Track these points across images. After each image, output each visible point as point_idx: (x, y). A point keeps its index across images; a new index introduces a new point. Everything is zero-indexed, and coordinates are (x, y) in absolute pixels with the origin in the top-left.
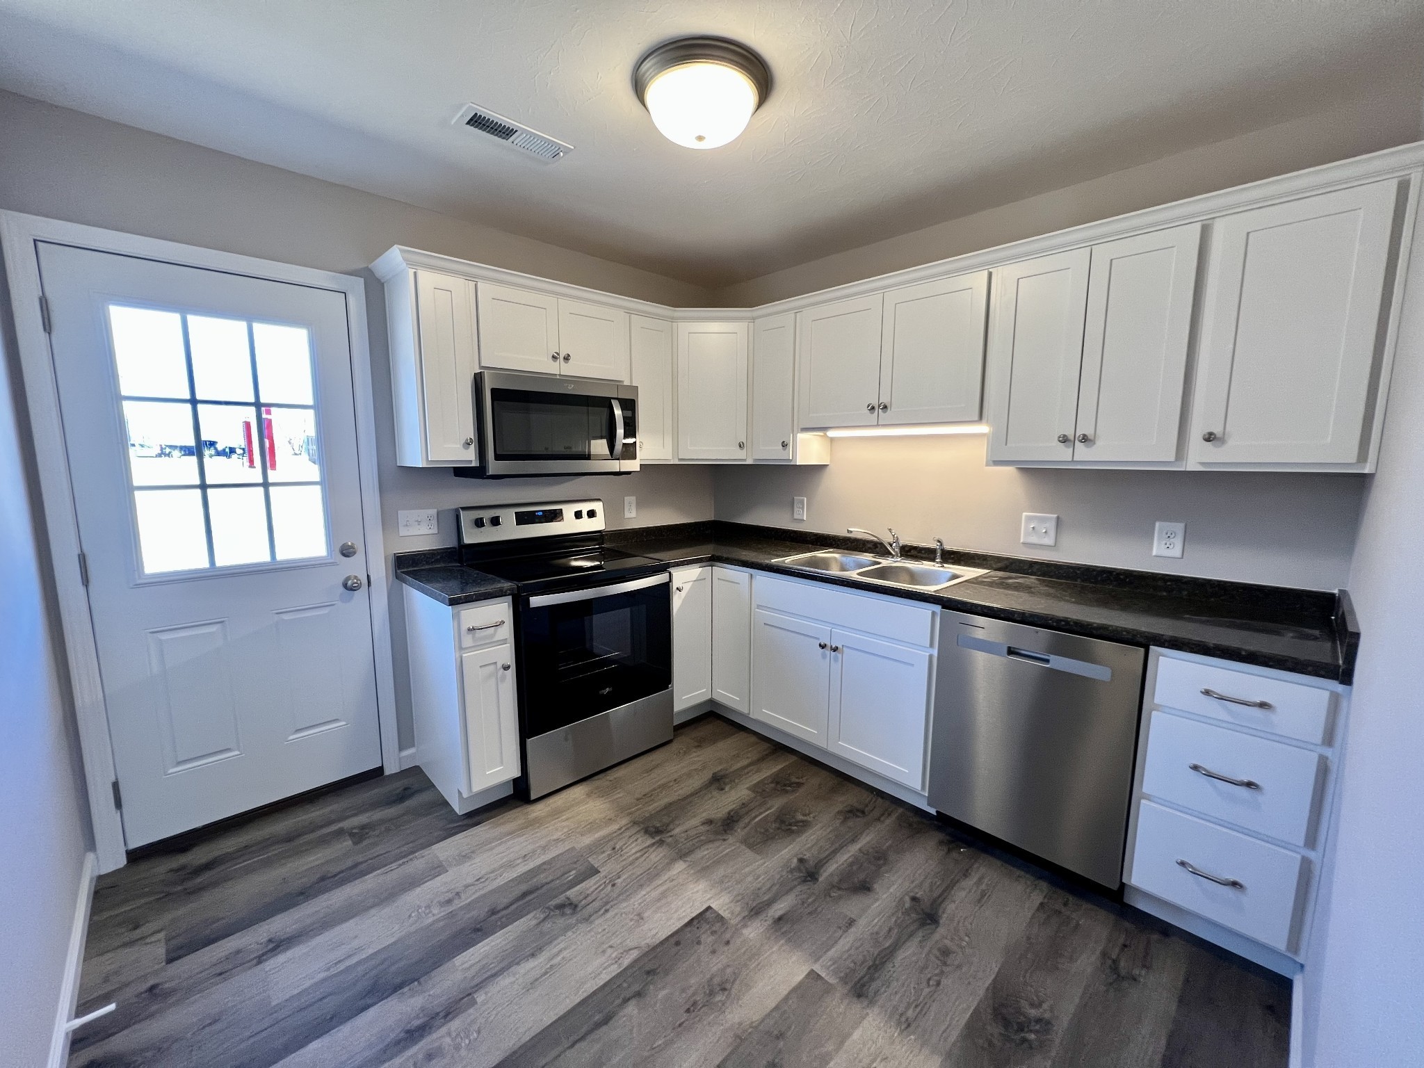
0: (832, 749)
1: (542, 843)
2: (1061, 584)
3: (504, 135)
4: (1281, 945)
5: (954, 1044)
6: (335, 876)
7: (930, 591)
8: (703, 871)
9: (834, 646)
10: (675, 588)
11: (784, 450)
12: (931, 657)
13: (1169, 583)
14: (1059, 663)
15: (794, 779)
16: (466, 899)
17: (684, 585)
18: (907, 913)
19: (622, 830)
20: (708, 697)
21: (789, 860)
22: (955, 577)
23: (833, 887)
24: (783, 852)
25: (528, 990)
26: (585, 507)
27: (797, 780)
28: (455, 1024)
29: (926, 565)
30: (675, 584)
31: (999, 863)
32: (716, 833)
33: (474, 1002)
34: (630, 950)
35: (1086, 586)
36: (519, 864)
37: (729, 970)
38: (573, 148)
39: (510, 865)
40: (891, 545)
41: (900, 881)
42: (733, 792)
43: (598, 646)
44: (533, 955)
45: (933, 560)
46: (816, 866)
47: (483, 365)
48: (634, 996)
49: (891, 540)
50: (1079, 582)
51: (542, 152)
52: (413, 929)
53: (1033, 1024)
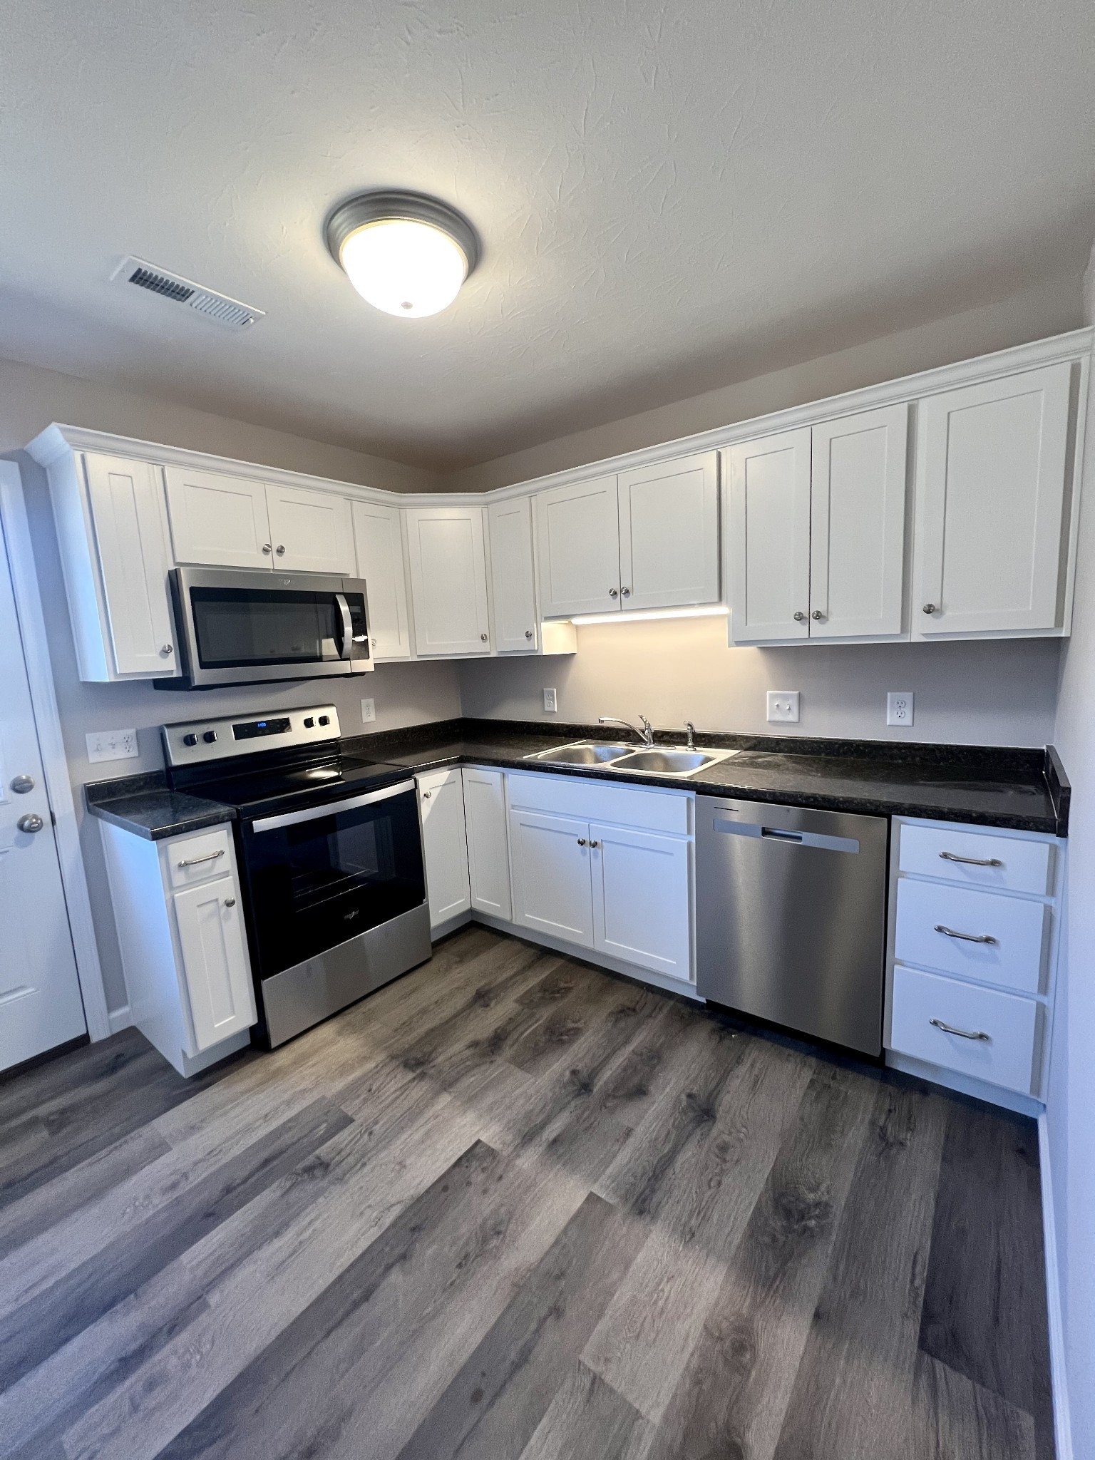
0: (598, 948)
1: (286, 1096)
2: (807, 759)
3: (179, 296)
4: (1025, 1089)
5: (738, 1248)
6: (26, 1178)
7: (685, 778)
8: (471, 1100)
9: (593, 842)
10: (422, 795)
11: (529, 640)
12: (689, 844)
13: (903, 751)
14: (811, 839)
15: (562, 985)
16: (195, 1179)
17: (431, 791)
18: (684, 1112)
19: (378, 1068)
20: (468, 907)
21: (562, 1075)
22: (708, 760)
23: (609, 1095)
24: (554, 1067)
25: (273, 1277)
26: (316, 714)
27: (566, 985)
28: (182, 1338)
29: (679, 750)
30: (422, 790)
31: (769, 1044)
32: (484, 1055)
33: (206, 1306)
34: (391, 1206)
35: (830, 760)
36: (260, 1126)
37: (503, 1210)
38: (264, 313)
39: (249, 1128)
40: (643, 732)
41: (674, 1080)
42: (499, 1008)
43: (345, 864)
44: (277, 1234)
45: (685, 744)
46: (590, 1075)
47: (178, 560)
48: (397, 1261)
49: (643, 726)
50: (823, 755)
51: (229, 316)
52: (127, 1228)
53: (812, 1209)
